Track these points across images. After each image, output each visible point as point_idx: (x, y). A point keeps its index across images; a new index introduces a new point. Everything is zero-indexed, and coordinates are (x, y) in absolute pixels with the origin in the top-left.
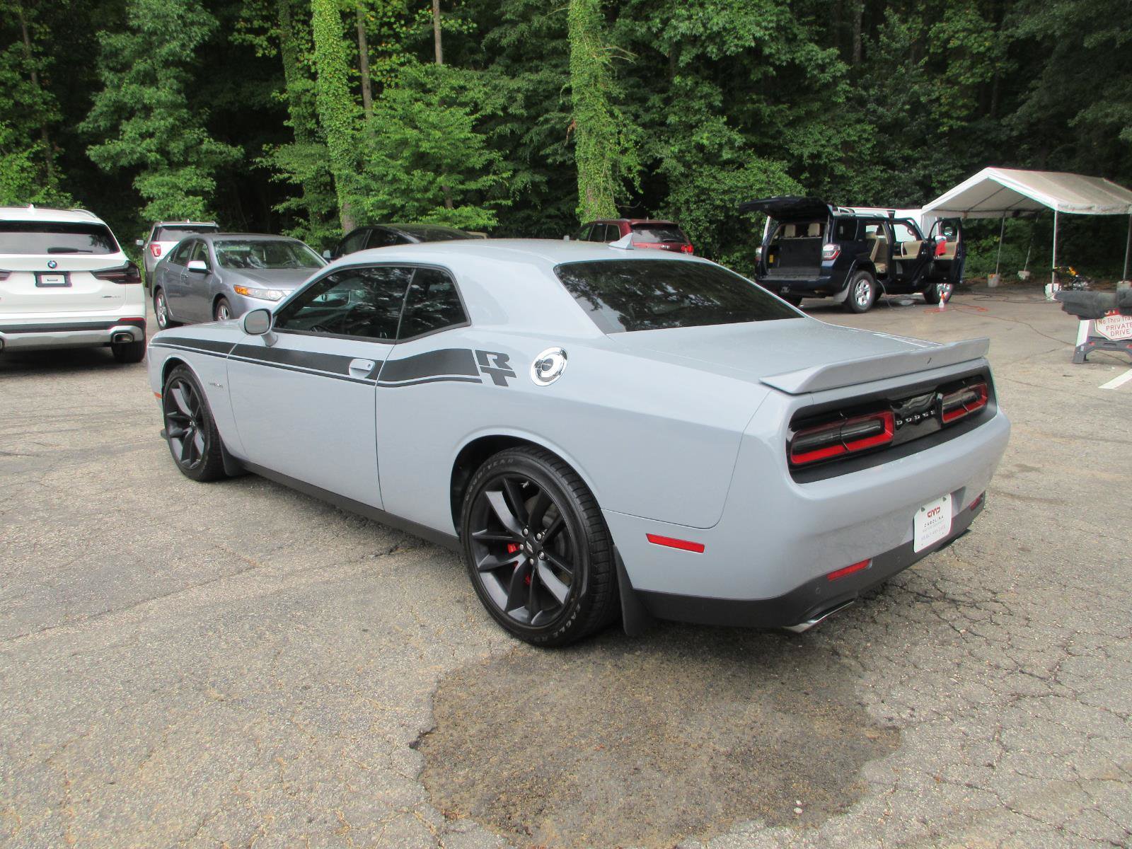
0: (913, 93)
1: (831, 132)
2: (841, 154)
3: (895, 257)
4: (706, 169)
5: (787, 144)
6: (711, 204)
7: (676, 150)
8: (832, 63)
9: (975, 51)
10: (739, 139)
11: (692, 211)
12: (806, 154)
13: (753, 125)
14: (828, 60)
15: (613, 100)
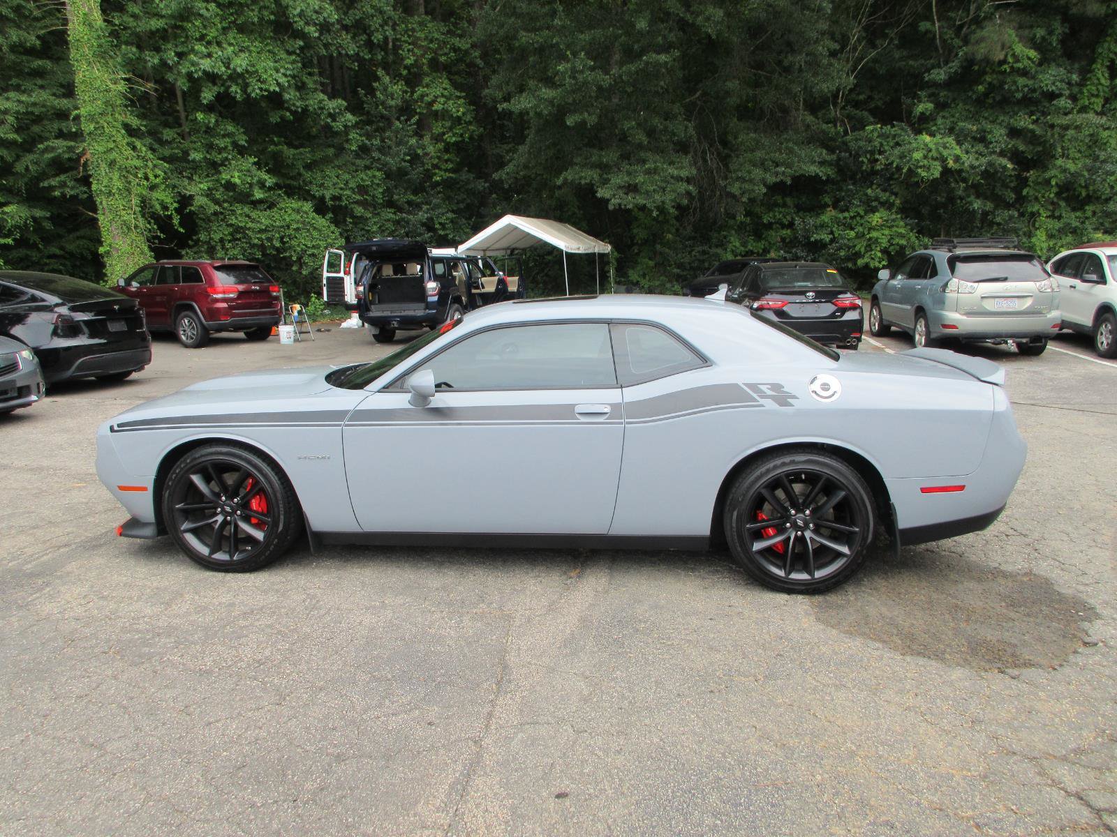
0: (411, 146)
1: (347, 176)
2: (358, 197)
3: (474, 291)
4: (239, 209)
5: (306, 185)
6: (246, 243)
7: (206, 188)
8: (340, 113)
9: (455, 115)
10: (270, 181)
11: (227, 250)
12: (328, 197)
13: (276, 165)
14: (337, 110)
15: (131, 131)
